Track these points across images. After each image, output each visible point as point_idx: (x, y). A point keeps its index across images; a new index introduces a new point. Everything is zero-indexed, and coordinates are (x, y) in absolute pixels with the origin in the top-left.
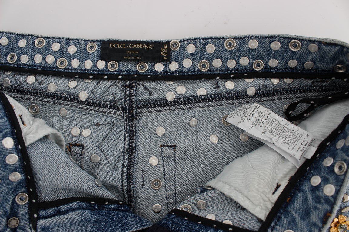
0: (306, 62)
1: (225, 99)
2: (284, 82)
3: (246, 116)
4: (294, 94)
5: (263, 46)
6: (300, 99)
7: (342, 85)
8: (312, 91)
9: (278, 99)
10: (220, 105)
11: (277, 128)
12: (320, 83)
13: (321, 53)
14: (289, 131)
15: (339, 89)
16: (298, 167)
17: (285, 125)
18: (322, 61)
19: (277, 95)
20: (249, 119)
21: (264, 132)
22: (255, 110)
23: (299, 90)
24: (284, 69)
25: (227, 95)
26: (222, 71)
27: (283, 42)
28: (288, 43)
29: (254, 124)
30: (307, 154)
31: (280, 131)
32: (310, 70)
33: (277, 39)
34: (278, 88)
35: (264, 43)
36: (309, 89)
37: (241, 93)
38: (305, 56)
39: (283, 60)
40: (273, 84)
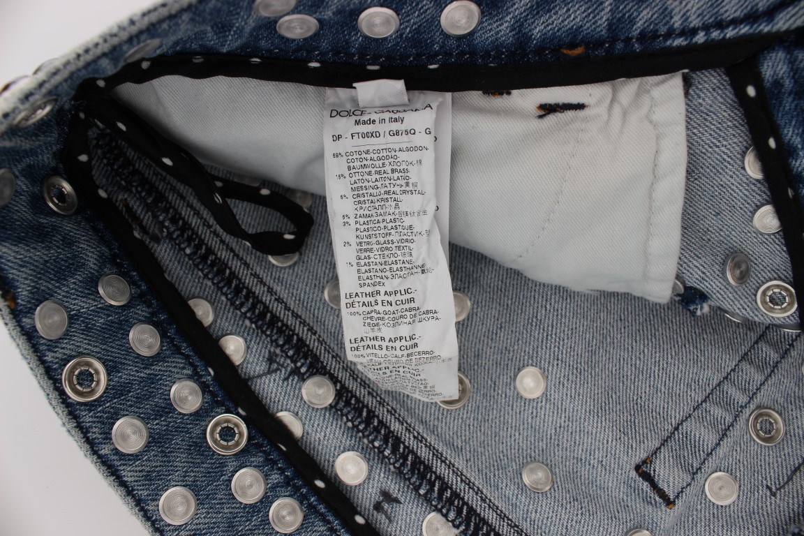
0: (111, 306)
1: (402, 446)
2: (215, 321)
3: (408, 355)
4: (226, 265)
5: (158, 472)
6: (227, 238)
7: (104, 157)
8: (181, 222)
9: (276, 299)
10: (429, 446)
11: (382, 240)
12: (142, 221)
13: (50, 286)
14: (362, 199)
15: (122, 159)
16: (449, 95)
17: (354, 226)
18: (73, 264)
19: (268, 311)
20: (412, 342)
21: (419, 270)
22: (372, 343)
23: (205, 259)
24: (177, 350)
25: (387, 452)
26: (329, 522)
27: (103, 423)
28: (90, 406)
29: (415, 315)
30: (394, 101)
31: (382, 225)
32: (124, 275)
33: (105, 451)
34: (247, 322)
35: (148, 477)
36: (182, 235)
37: (346, 415)
38: (94, 325)
39: (156, 375)
40: (248, 347)
